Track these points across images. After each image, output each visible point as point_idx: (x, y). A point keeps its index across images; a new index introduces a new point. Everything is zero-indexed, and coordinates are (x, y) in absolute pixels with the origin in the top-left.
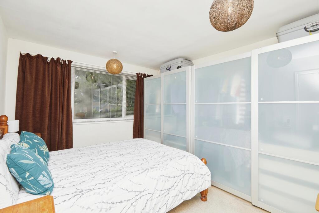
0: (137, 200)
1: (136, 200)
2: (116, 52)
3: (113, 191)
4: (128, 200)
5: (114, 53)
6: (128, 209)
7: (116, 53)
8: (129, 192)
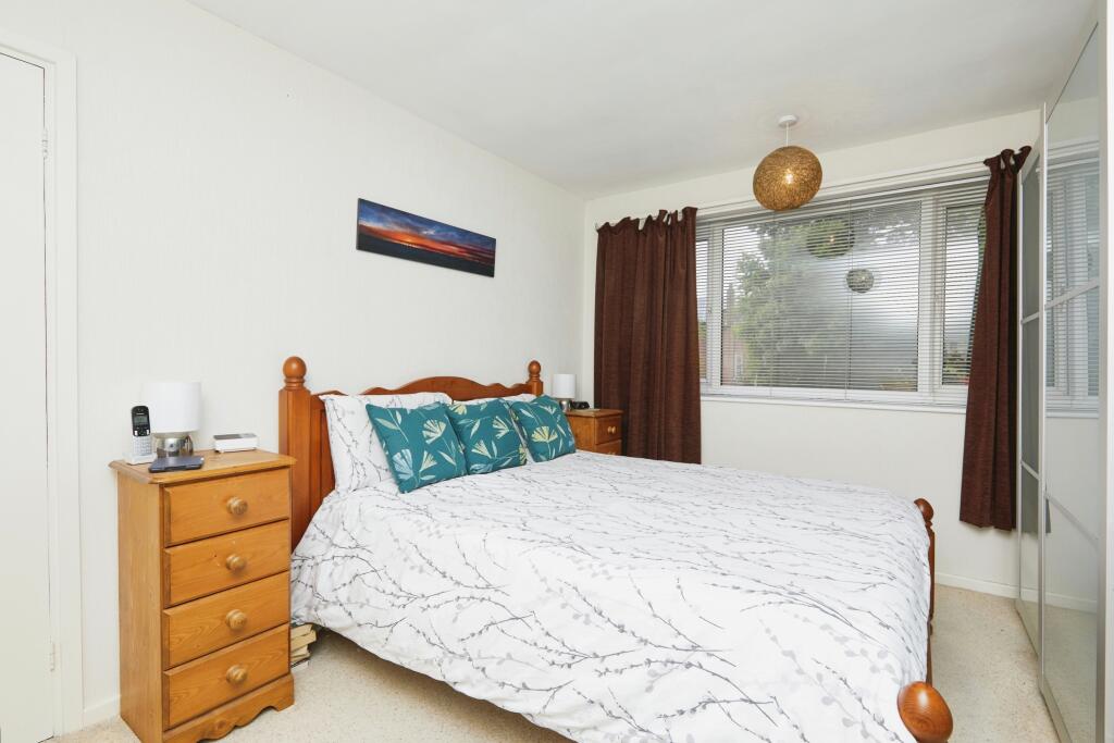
0: (673, 662)
1: (668, 661)
2: (790, 118)
3: (609, 578)
4: (642, 640)
5: (783, 126)
6: (632, 666)
7: (793, 124)
8: (655, 616)
